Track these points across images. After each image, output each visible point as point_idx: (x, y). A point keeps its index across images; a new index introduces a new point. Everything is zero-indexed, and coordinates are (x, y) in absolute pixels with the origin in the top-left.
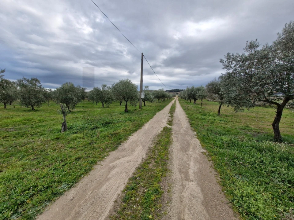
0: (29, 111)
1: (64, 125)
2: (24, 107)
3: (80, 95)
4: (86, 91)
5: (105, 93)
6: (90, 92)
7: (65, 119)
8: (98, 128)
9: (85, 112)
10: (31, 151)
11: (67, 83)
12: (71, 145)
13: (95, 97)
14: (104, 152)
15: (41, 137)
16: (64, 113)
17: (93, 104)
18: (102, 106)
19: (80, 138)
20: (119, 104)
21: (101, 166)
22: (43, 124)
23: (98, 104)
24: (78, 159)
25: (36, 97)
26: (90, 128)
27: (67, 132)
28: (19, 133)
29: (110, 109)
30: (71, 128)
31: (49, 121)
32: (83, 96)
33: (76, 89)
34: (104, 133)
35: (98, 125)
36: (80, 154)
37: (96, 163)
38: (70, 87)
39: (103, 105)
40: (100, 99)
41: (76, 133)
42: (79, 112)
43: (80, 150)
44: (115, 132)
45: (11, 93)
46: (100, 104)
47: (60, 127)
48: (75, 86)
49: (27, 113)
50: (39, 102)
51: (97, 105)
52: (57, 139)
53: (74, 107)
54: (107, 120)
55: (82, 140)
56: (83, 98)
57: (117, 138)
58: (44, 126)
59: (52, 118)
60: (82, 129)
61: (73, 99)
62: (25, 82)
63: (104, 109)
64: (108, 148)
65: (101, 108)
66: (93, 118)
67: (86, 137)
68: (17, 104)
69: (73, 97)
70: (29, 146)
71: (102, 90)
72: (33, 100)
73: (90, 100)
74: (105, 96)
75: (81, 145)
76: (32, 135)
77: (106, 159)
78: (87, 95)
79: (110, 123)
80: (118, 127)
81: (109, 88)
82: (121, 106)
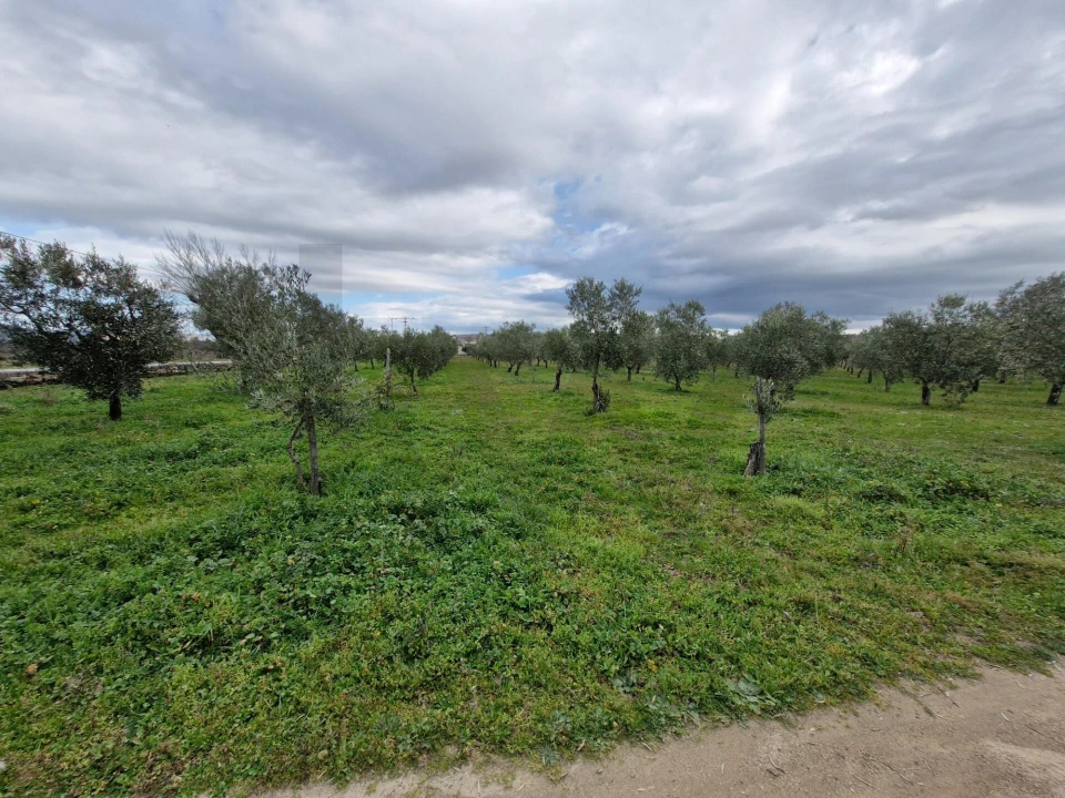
0: (670, 391)
1: (757, 450)
2: (661, 382)
3: (820, 346)
4: (847, 332)
5: (948, 339)
6: (863, 335)
7: (762, 432)
8: (902, 499)
9: (832, 415)
10: (666, 506)
11: (778, 307)
12: (777, 536)
13: (887, 357)
14: (937, 640)
15: (691, 473)
16: (762, 411)
17: (869, 386)
18: (919, 399)
19: (813, 520)
20: (1044, 397)
21: (924, 715)
22: (698, 434)
23: (893, 387)
24: (805, 606)
25: (689, 356)
26: (857, 489)
27: (764, 481)
28: (645, 448)
29: (968, 418)
30: (776, 468)
31: (710, 426)
32: (829, 352)
33: (811, 326)
34: (941, 540)
35: (900, 487)
36: (812, 590)
37: (891, 677)
38: (790, 319)
39: (926, 393)
40: (915, 368)
41: (796, 492)
42: (806, 413)
43: (812, 571)
44: (1020, 555)
45: (643, 345)
46: (913, 391)
47: (741, 455)
48: (807, 316)
49: (666, 398)
50: (693, 369)
51: (887, 390)
52: (732, 493)
53: (790, 393)
54: (956, 475)
55: (818, 529)
56: (831, 360)
57: (1040, 602)
58: (699, 442)
59: (719, 421)
60: (818, 484)
61: (791, 363)
62: (672, 316)
63: (929, 413)
64: (970, 635)
65: (915, 406)
66: (867, 449)
67: (837, 525)
68: (649, 371)
69: (795, 354)
70: (662, 489)
71: (931, 320)
72: (683, 363)
73: (857, 370)
74: (946, 355)
75: (815, 552)
76: (671, 462)
77: (953, 687)
78: (847, 347)
79: (975, 493)
80: (1038, 532)
81: (981, 311)
82: (1056, 412)
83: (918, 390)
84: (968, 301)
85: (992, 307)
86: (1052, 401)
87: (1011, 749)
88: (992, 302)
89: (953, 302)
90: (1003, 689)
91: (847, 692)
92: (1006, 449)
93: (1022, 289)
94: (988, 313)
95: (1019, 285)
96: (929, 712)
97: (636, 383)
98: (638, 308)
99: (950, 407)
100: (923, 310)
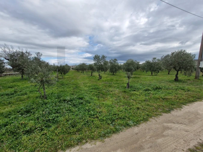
0: (112, 75)
1: (128, 84)
2: (111, 73)
3: (136, 66)
4: (140, 64)
5: (154, 64)
6: (142, 64)
7: (129, 81)
8: (150, 90)
9: (139, 78)
10: (114, 95)
11: (129, 60)
12: (133, 98)
13: (146, 68)
14: (157, 111)
15: (118, 89)
17: (143, 73)
18: (151, 74)
19: (138, 95)
20: (167, 73)
21: (156, 122)
22: (118, 82)
23: (147, 73)
24: (138, 108)
26: (143, 89)
27: (130, 89)
28: (109, 85)
29: (158, 77)
30: (131, 87)
31: (120, 81)
32: (138, 67)
33: (135, 63)
34: (156, 96)
35: (150, 88)
36: (139, 106)
37: (151, 117)
38: (131, 62)
39: (152, 73)
40: (150, 69)
41: (135, 91)
43: (138, 103)
44: (166, 97)
45: (107, 67)
46: (150, 73)
47: (126, 85)
48: (134, 61)
49: (112, 76)
50: (116, 71)
51: (146, 73)
52: (125, 92)
53: (132, 74)
54: (157, 86)
55: (139, 96)
56: (138, 68)
57: (169, 103)
58: (118, 84)
59: (121, 80)
60: (138, 89)
61: (132, 69)
62: (112, 61)
63: (152, 76)
64: (161, 109)
65: (150, 75)
66: (144, 83)
67: (141, 95)
68: (108, 71)
69: (132, 68)
70: (113, 92)
71: (152, 61)
72: (114, 70)
73: (141, 70)
74: (154, 67)
75: (138, 100)
76: (114, 87)
77: (159, 117)
78: (140, 66)
79: (160, 88)
80: (168, 93)
81: (158, 60)
82: (169, 75)
83: (151, 73)
84: (157, 58)
85: (160, 59)
86: (169, 74)
87: (167, 124)
88: (160, 58)
89: (155, 59)
90: (165, 116)
91: (145, 120)
92: (163, 81)
93: (164, 56)
94: (160, 60)
95: (163, 56)
96: (156, 121)
97: (106, 74)
98: (106, 60)
99: (156, 75)
100: (151, 60)
